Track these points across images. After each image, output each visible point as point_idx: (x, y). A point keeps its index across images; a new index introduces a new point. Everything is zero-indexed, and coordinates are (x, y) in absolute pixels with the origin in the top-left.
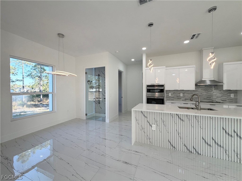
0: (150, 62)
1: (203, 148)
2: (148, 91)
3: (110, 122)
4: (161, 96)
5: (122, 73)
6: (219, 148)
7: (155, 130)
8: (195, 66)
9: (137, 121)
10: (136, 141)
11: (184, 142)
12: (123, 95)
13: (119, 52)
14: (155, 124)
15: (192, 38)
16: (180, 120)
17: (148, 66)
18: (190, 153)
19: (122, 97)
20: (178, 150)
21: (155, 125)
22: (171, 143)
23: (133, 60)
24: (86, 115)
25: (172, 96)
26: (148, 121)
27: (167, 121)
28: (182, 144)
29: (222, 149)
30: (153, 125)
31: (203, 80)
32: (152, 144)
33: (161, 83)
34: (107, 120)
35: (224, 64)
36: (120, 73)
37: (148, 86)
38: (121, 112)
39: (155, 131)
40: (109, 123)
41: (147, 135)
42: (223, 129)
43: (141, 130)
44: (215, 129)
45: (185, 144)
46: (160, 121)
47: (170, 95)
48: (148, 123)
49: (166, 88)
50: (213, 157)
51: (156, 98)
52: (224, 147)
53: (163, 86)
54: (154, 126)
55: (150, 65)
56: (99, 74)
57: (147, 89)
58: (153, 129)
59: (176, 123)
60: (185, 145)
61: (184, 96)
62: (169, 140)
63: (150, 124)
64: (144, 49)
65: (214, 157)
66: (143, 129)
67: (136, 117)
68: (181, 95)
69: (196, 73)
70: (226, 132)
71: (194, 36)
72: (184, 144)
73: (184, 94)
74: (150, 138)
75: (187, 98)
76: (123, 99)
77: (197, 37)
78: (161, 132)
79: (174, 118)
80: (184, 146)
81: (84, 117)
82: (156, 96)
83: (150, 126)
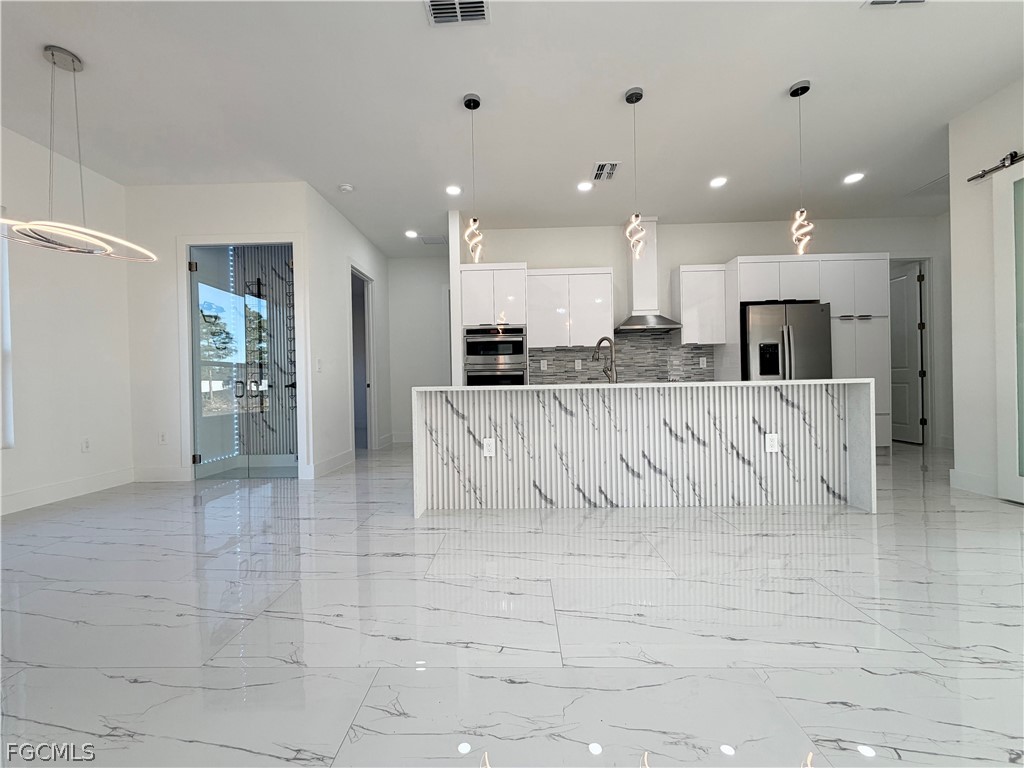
0: (473, 227)
1: (623, 488)
2: (472, 349)
3: (319, 475)
4: (514, 367)
5: (366, 283)
6: (658, 476)
7: (493, 455)
8: (610, 270)
9: (431, 434)
10: (430, 508)
11: (576, 480)
12: (372, 378)
13: (354, 188)
14: (493, 435)
15: (598, 176)
16: (563, 412)
17: (467, 238)
18: (592, 507)
19: (369, 386)
20: (560, 507)
21: (493, 440)
22: (540, 491)
23: (411, 234)
24: (196, 459)
25: (550, 371)
26: (469, 428)
27: (528, 421)
28: (570, 485)
29: (664, 477)
30: (485, 442)
31: (634, 314)
32: (484, 507)
33: (514, 323)
34: (306, 470)
35: (683, 268)
36: (359, 284)
37: (470, 332)
38: (367, 448)
39: (493, 459)
40: (316, 479)
41: (467, 477)
42: (665, 423)
43: (447, 464)
44: (648, 427)
45: (578, 486)
46: (506, 424)
47: (544, 366)
48: (471, 437)
49: (531, 342)
50: (645, 506)
51: (499, 373)
52: (669, 473)
53: (519, 331)
54: (489, 443)
55: (473, 235)
56: (259, 279)
57: (468, 344)
58: (486, 453)
59: (553, 423)
60: (579, 489)
61: (586, 369)
62: (534, 482)
63: (477, 437)
64: (453, 190)
65: (647, 505)
66: (453, 461)
67: (428, 422)
68: (578, 365)
69: (616, 292)
70: (671, 430)
71: (601, 168)
72: (576, 486)
73: (585, 363)
74: (478, 485)
75: (593, 376)
76: (373, 395)
77: (610, 175)
78: (512, 460)
79: (547, 408)
80: (576, 491)
81: (187, 472)
82: (501, 367)
83: (477, 447)
